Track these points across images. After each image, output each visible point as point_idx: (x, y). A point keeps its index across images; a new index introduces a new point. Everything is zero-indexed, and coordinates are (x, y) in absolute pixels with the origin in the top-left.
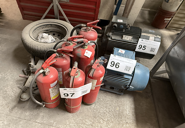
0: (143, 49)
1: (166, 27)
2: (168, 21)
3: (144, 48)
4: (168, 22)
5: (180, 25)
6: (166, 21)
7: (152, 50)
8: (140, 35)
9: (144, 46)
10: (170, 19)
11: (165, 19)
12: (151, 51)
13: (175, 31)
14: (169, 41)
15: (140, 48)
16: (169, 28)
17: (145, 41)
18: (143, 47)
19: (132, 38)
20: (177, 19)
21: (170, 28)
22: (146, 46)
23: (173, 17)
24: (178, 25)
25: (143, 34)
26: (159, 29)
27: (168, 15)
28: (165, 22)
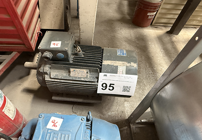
0: (109, 89)
1: (151, 24)
2: (152, 15)
3: (111, 88)
4: (153, 17)
5: (168, 20)
6: (150, 16)
7: (126, 89)
8: (101, 65)
9: (111, 84)
10: (155, 13)
11: (148, 14)
12: (124, 90)
13: (163, 28)
14: (157, 46)
15: (104, 88)
16: (155, 24)
17: (110, 76)
18: (110, 86)
19: (87, 73)
20: (163, 11)
21: (157, 24)
22: (114, 84)
23: (158, 10)
24: (166, 20)
25: (105, 63)
26: (143, 27)
27: (151, 9)
28: (149, 18)
